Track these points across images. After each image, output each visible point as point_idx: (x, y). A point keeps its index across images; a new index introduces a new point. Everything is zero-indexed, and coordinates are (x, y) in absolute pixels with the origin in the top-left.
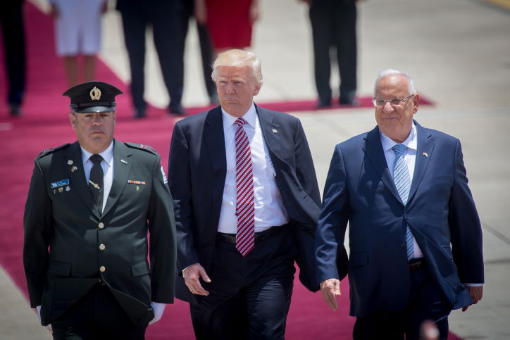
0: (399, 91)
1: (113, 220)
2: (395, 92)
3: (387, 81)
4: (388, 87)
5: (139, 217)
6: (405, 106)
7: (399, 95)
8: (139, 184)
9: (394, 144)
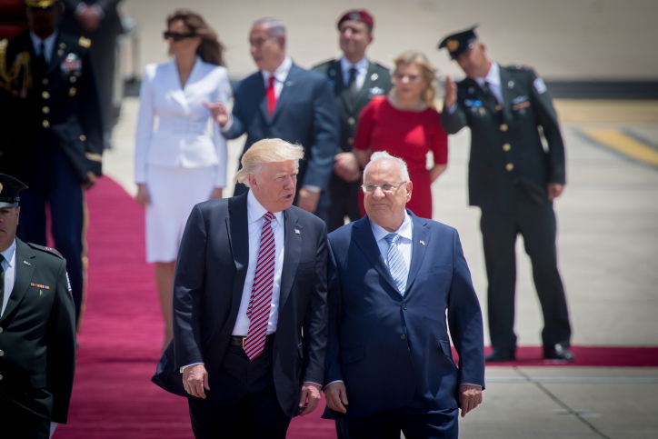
0: (391, 175)
1: (11, 326)
2: (386, 177)
3: (379, 165)
4: (379, 172)
5: (39, 325)
6: (396, 192)
7: (390, 180)
8: (43, 288)
9: (386, 233)
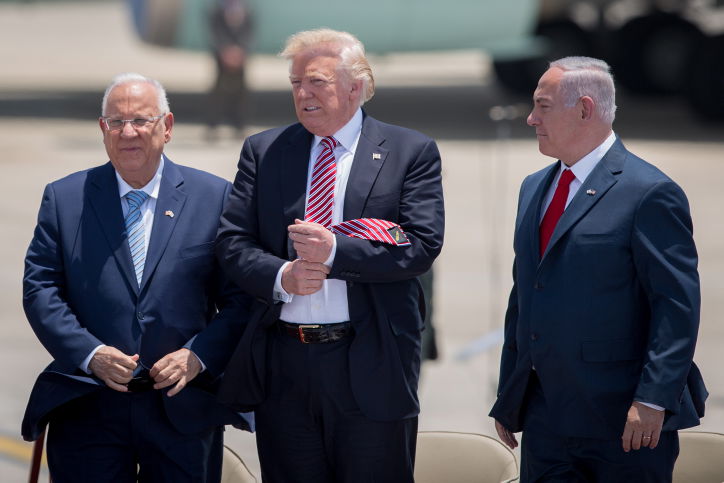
0: (145, 106)
2: (140, 109)
3: (127, 90)
6: (153, 130)
